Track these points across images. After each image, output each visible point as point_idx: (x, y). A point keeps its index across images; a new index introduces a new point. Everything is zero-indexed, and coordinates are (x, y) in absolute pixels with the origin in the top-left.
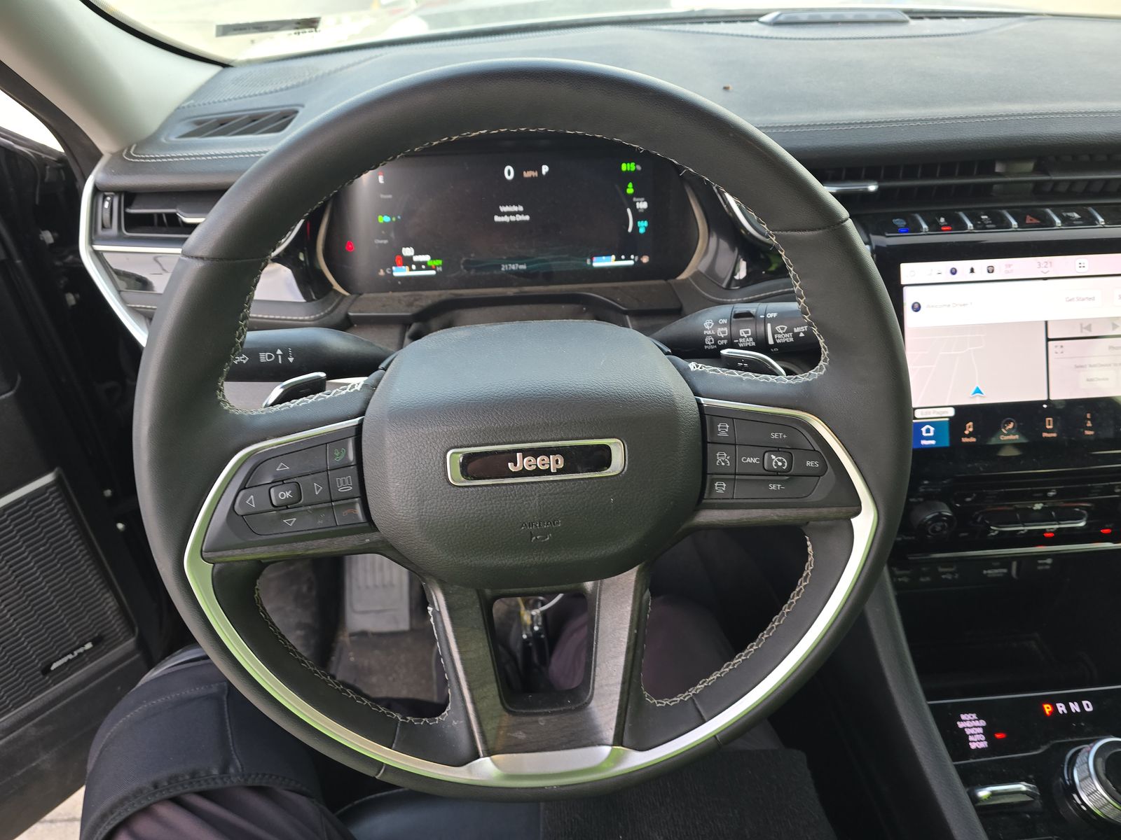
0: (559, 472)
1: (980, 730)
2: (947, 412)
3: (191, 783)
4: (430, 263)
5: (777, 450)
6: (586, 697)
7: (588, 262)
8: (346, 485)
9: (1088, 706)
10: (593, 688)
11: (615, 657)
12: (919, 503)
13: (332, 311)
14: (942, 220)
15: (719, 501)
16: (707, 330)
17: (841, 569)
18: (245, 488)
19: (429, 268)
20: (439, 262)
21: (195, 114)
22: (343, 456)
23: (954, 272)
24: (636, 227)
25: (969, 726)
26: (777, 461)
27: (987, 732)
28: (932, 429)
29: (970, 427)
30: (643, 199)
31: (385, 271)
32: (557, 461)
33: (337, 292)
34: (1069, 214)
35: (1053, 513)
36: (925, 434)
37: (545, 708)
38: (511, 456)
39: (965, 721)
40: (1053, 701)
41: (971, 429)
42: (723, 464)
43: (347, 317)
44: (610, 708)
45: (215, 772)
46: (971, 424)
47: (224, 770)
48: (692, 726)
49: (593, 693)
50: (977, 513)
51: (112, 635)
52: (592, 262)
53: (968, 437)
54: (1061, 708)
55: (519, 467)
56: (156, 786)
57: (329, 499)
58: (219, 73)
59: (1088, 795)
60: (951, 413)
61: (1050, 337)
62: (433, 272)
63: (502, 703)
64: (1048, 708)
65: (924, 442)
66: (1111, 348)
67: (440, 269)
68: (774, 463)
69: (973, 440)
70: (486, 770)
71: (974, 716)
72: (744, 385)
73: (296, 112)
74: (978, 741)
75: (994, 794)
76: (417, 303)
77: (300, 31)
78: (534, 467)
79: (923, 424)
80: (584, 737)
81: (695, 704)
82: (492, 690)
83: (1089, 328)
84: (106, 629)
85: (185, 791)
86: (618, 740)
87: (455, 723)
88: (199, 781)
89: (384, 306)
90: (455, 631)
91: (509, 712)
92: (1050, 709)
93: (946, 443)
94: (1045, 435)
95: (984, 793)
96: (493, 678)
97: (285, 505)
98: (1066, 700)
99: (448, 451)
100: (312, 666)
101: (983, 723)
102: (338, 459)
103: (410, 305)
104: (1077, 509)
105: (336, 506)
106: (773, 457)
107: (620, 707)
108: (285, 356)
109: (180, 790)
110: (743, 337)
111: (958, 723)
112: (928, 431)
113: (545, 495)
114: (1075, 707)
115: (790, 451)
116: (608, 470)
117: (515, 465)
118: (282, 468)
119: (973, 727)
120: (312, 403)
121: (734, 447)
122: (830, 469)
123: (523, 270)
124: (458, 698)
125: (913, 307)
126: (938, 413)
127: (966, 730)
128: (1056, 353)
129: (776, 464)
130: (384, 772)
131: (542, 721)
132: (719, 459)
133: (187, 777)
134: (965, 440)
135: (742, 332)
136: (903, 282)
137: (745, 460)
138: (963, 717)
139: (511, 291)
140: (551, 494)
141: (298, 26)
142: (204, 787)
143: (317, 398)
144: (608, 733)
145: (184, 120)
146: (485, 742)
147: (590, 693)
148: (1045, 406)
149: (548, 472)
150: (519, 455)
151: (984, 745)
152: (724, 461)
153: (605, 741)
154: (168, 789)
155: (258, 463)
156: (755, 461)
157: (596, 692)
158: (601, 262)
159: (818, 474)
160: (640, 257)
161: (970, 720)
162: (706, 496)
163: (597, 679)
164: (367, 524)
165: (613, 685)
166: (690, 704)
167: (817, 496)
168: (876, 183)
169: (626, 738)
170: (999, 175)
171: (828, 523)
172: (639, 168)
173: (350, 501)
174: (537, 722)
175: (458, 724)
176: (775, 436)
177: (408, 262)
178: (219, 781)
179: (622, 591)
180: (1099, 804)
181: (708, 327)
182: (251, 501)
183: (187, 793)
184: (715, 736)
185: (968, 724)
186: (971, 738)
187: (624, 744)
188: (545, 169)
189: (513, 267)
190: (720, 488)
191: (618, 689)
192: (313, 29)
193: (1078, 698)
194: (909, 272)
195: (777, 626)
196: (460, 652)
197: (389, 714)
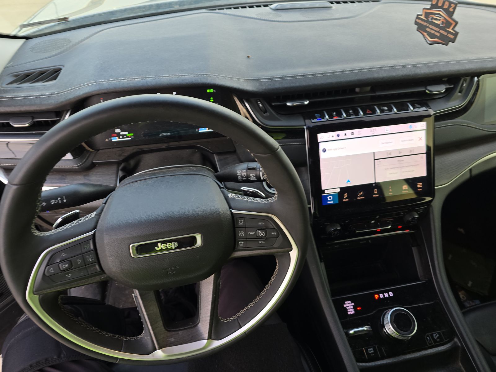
0: (176, 248)
1: (352, 307)
2: (337, 190)
3: (45, 363)
4: (128, 135)
5: (261, 229)
6: (197, 321)
7: (197, 130)
8: (91, 258)
9: (391, 294)
10: (200, 318)
11: (207, 306)
12: (328, 225)
13: (86, 161)
14: (334, 113)
15: (240, 249)
16: (238, 174)
17: (287, 270)
18: (48, 266)
19: (128, 137)
20: (132, 134)
21: (13, 71)
22: (88, 248)
23: (338, 136)
25: (348, 306)
26: (261, 233)
27: (355, 308)
28: (332, 197)
29: (346, 195)
31: (108, 140)
32: (175, 245)
33: (88, 151)
34: (384, 108)
35: (379, 224)
36: (329, 199)
37: (182, 327)
38: (156, 244)
39: (347, 304)
40: (378, 293)
41: (346, 196)
42: (242, 235)
43: (93, 163)
44: (206, 325)
45: (55, 357)
46: (346, 194)
47: (59, 356)
48: (237, 329)
49: (200, 320)
50: (351, 226)
51: (7, 292)
52: (198, 130)
53: (345, 199)
54: (381, 296)
55: (160, 248)
56: (31, 366)
57: (84, 265)
58: (24, 43)
59: (388, 329)
60: (339, 190)
61: (376, 158)
62: (130, 139)
63: (165, 328)
64: (376, 296)
65: (329, 202)
66: (399, 161)
67: (132, 137)
68: (260, 234)
69: (347, 200)
70: (159, 354)
71: (350, 302)
72: (248, 204)
73: (61, 69)
74: (351, 311)
75: (355, 332)
76: (123, 154)
78: (166, 247)
79: (328, 196)
80: (196, 338)
81: (238, 321)
82: (160, 324)
83: (390, 154)
84: (4, 290)
85: (43, 367)
86: (210, 337)
87: (146, 338)
88: (49, 362)
89: (108, 157)
90: (143, 304)
91: (167, 331)
92: (377, 297)
93: (337, 202)
94: (374, 196)
95: (352, 332)
96: (160, 319)
97: (66, 269)
98: (383, 293)
99: (130, 245)
100: (86, 325)
101: (353, 304)
102: (87, 249)
103: (120, 155)
104: (388, 221)
105: (88, 267)
106: (259, 232)
107: (210, 325)
108: (62, 200)
109: (41, 367)
110: (252, 177)
111: (344, 305)
112: (330, 198)
113: (171, 258)
114: (386, 295)
115: (265, 229)
116: (196, 246)
117: (158, 247)
118: (64, 255)
119: (349, 306)
120: (74, 226)
121: (245, 229)
122: (280, 235)
123: (169, 135)
124: (147, 329)
125: (323, 150)
126: (334, 191)
127: (347, 307)
128: (378, 164)
129: (261, 235)
130: (119, 361)
131: (180, 333)
132: (240, 234)
133: (44, 361)
134: (344, 200)
135: (251, 175)
136: (319, 141)
137: (250, 233)
138: (346, 302)
139: (164, 146)
140: (173, 257)
141: (59, 21)
142: (51, 364)
143: (76, 223)
144: (205, 335)
145: (9, 75)
146: (158, 344)
147: (199, 320)
148: (374, 185)
149: (172, 249)
150: (159, 244)
151: (353, 312)
152: (242, 234)
153: (204, 338)
154: (36, 367)
155: (54, 255)
156: (253, 233)
157: (201, 320)
158: (202, 130)
159: (276, 237)
161: (349, 304)
162: (236, 247)
163: (201, 314)
164: (101, 272)
165: (207, 317)
166: (236, 321)
167: (276, 245)
168: (308, 100)
169: (213, 336)
170: (357, 93)
171: (281, 253)
172: (215, 91)
173: (93, 264)
174: (178, 333)
175: (147, 338)
176: (260, 224)
177: (118, 135)
178: (57, 361)
179: (209, 281)
180: (392, 333)
181: (238, 173)
182: (52, 270)
183: (45, 367)
184: (245, 332)
185: (348, 305)
186: (348, 310)
187: (212, 338)
189: (165, 134)
190: (241, 244)
191: (209, 318)
193: (387, 292)
194: (321, 137)
195: (267, 290)
196: (146, 312)
197: (120, 338)
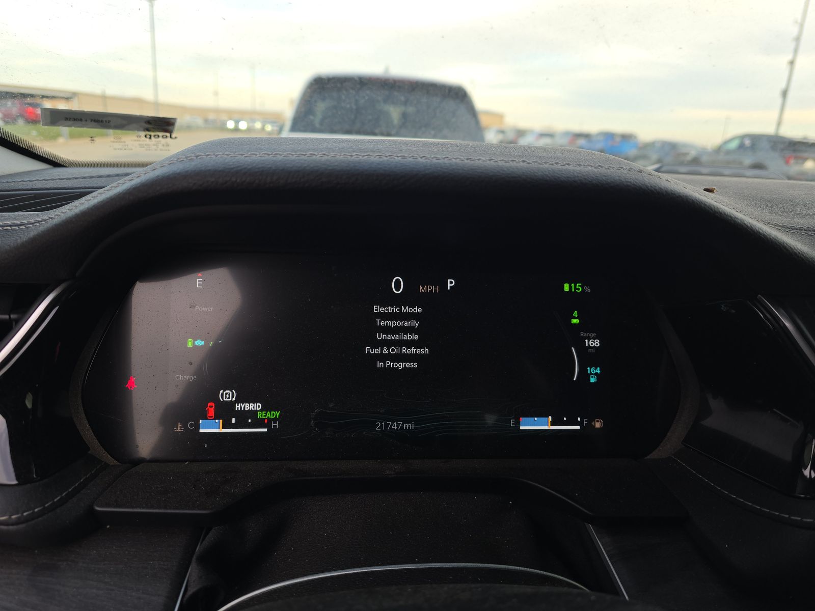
4: (261, 416)
7: (513, 423)
19: (259, 423)
20: (275, 414)
24: (584, 375)
30: (594, 335)
31: (186, 426)
43: (91, 511)
52: (518, 424)
62: (264, 430)
67: (276, 425)
77: (153, 134)
123: (409, 432)
158: (531, 425)
160: (591, 420)
172: (588, 290)
177: (225, 412)
188: (451, 283)
189: (394, 426)
192: (168, 135)
